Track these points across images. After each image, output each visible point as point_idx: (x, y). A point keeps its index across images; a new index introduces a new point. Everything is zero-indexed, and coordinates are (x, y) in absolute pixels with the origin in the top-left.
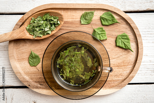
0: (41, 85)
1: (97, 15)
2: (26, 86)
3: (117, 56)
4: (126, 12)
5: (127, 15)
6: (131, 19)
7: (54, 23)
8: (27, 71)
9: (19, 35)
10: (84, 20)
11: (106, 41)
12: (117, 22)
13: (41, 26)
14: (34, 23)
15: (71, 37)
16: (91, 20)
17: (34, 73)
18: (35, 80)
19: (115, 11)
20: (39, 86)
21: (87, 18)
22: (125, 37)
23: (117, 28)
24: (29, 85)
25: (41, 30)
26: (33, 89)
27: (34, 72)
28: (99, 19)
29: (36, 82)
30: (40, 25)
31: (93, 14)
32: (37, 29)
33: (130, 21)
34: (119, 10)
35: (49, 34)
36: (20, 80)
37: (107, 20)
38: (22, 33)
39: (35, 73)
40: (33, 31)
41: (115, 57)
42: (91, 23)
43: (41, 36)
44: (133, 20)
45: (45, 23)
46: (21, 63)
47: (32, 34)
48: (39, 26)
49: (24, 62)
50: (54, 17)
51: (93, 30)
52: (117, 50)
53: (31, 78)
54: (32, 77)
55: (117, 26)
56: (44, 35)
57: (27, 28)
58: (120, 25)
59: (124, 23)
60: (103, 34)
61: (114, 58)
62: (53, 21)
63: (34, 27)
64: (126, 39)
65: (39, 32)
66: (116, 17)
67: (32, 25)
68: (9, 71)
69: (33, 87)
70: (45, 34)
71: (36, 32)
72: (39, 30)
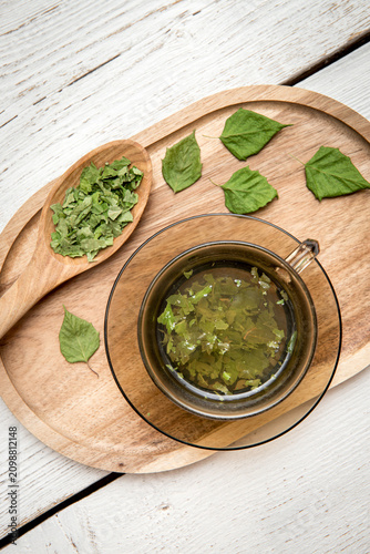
0: (155, 444)
1: (209, 139)
2: (113, 473)
3: (337, 231)
4: (292, 82)
5: (298, 89)
6: (317, 96)
7: (124, 184)
8: (89, 426)
9: (44, 281)
10: (179, 176)
11: (279, 201)
12: (282, 128)
13: (90, 213)
14: (65, 216)
15: (165, 248)
16: (197, 164)
17: (114, 421)
18: (128, 439)
19: (255, 99)
20: (152, 449)
21: (182, 166)
22: (332, 159)
23: (290, 143)
24: (121, 465)
25: (99, 225)
26: (138, 469)
27: (114, 417)
28: (222, 147)
29: (134, 444)
30: (86, 212)
31: (195, 143)
32: (86, 230)
33: (319, 102)
34: (267, 87)
35: (129, 222)
36: (85, 462)
37: (245, 138)
38: (47, 270)
39: (120, 418)
40: (75, 244)
41: (333, 235)
42: (203, 173)
43: (109, 242)
44: (324, 94)
45: (96, 200)
46: (59, 412)
47: (81, 254)
48: (87, 218)
49: (67, 403)
50: (113, 164)
51: (221, 191)
52: (327, 210)
53: (113, 440)
54: (115, 434)
55: (285, 139)
56: (115, 235)
57: (55, 245)
58: (294, 131)
59: (304, 116)
60: (258, 187)
61: (332, 242)
62: (117, 177)
63: (71, 230)
64: (335, 162)
65: (97, 236)
66: (270, 114)
67: (60, 227)
68: (37, 457)
69: (135, 465)
70: (118, 229)
71: (87, 242)
72: (94, 229)
